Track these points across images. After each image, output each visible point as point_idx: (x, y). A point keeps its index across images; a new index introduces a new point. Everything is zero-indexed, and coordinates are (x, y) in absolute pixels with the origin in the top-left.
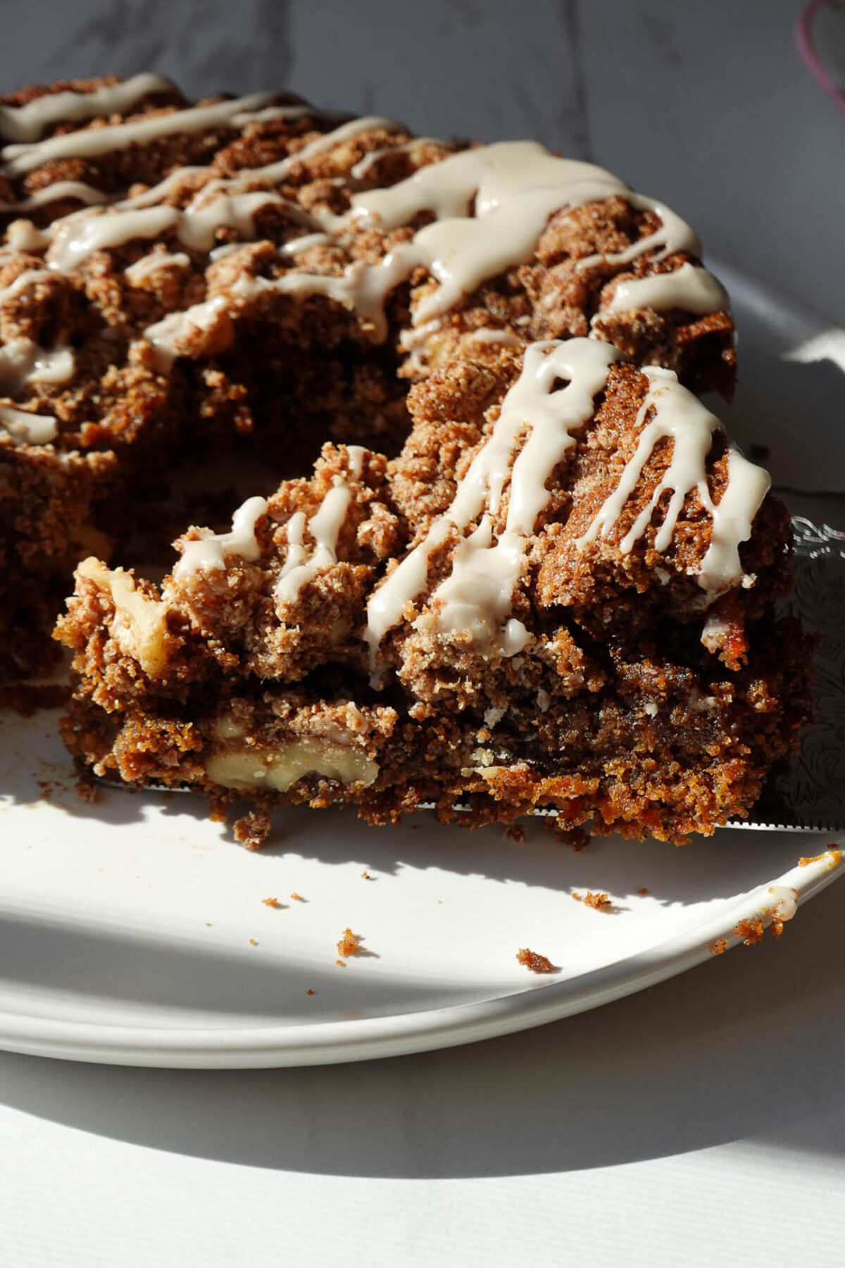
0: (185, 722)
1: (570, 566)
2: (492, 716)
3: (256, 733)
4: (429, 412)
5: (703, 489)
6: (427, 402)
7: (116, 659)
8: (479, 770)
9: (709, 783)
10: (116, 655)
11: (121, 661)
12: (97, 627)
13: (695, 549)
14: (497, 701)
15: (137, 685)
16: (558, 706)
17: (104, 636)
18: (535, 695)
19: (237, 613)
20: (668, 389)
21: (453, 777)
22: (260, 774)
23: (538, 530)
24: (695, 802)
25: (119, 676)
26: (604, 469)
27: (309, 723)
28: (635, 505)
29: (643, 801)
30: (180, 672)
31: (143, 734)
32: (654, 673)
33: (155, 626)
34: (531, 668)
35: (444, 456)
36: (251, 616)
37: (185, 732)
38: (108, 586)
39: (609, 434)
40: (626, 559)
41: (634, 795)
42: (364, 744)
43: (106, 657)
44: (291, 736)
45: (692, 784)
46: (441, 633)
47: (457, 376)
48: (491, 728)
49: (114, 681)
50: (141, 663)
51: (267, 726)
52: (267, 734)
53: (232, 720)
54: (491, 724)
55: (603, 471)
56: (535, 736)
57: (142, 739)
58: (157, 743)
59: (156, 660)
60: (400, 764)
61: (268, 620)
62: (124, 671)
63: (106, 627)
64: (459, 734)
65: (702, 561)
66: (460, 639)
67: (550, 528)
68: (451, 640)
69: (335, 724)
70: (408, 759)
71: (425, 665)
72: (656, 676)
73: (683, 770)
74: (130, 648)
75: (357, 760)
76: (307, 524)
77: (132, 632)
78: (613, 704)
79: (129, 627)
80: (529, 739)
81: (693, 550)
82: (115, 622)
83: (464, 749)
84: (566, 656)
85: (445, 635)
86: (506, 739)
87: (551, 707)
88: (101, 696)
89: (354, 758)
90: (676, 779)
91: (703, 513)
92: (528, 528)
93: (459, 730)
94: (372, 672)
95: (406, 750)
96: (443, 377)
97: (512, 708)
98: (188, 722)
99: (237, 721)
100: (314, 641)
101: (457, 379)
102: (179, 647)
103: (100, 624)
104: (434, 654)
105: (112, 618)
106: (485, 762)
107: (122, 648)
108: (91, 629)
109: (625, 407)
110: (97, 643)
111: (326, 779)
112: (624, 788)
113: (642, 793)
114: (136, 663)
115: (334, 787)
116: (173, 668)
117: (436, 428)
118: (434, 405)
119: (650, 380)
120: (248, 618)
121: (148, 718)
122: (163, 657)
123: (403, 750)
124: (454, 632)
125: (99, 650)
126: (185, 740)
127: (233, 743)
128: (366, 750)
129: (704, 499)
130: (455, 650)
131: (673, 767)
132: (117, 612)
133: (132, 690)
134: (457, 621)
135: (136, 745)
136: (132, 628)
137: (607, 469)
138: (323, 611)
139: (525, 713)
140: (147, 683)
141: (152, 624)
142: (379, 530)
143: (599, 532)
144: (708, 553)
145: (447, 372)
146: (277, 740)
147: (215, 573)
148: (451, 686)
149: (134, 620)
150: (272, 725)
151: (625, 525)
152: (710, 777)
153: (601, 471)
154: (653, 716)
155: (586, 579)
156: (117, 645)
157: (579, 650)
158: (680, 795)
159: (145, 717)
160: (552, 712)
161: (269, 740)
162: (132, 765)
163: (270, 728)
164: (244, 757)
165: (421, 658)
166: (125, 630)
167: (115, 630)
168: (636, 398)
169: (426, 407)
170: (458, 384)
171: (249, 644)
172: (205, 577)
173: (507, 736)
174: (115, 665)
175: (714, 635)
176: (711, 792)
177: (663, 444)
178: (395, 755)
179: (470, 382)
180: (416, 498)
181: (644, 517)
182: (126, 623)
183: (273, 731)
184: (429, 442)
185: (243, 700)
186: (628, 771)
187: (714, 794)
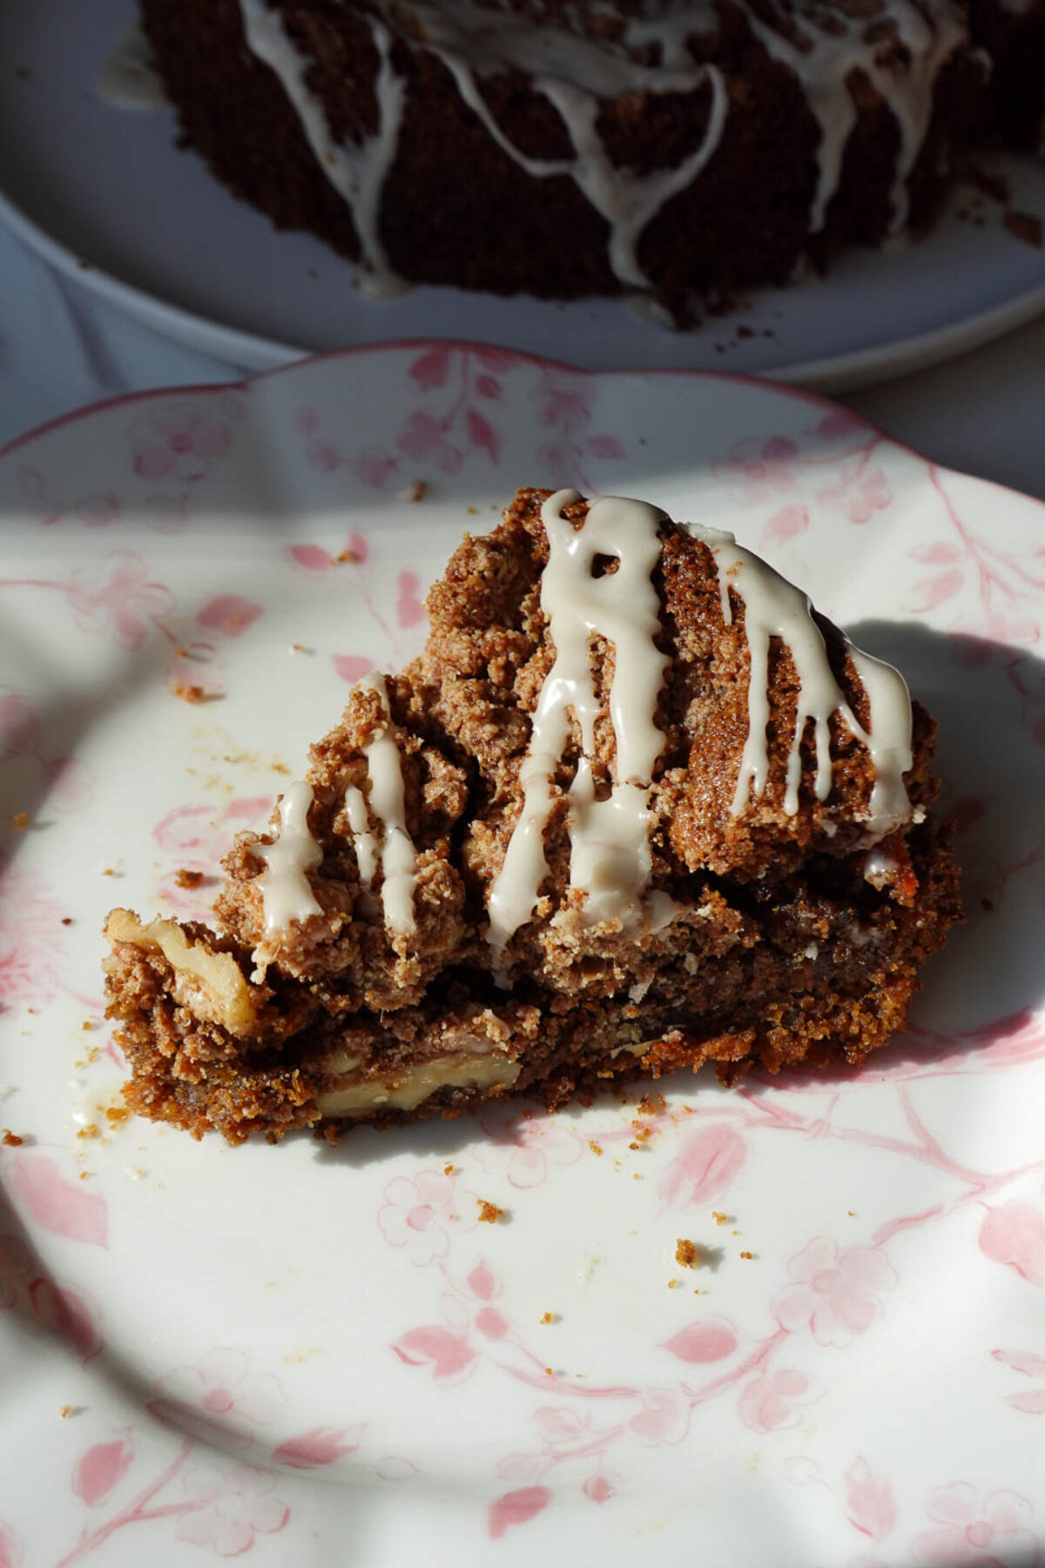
0: (291, 1071)
1: (716, 826)
2: (638, 992)
3: (377, 1062)
4: (459, 619)
5: (846, 713)
6: (457, 608)
7: (192, 1029)
8: (629, 1048)
9: (871, 1008)
10: (192, 1023)
11: (199, 1029)
12: (158, 997)
13: (859, 792)
14: (642, 975)
15: (227, 1051)
16: (708, 967)
17: (170, 1005)
18: (681, 959)
19: (344, 955)
20: (741, 564)
21: (600, 1060)
22: (384, 1099)
23: (657, 777)
24: (861, 1032)
25: (203, 1047)
26: (707, 686)
27: (441, 1040)
28: (780, 746)
29: (805, 1042)
30: (278, 1026)
31: (246, 1099)
32: (813, 916)
33: (237, 985)
34: (678, 935)
35: (494, 674)
36: (358, 953)
37: (295, 1083)
38: (155, 943)
39: (699, 638)
40: (794, 822)
41: (795, 1036)
42: (506, 1049)
43: (181, 1030)
44: (420, 1057)
45: (855, 1013)
46: (587, 927)
47: (481, 568)
48: (638, 1002)
49: (197, 1052)
50: (227, 1026)
51: (390, 1052)
52: (391, 1061)
53: (348, 1055)
54: (638, 1000)
55: (707, 689)
56: (683, 999)
57: (248, 1105)
58: (263, 1103)
59: (246, 1022)
60: (543, 1060)
61: (379, 952)
62: (208, 1041)
63: (168, 994)
64: (604, 1015)
65: (870, 804)
66: (611, 931)
67: (675, 775)
68: (599, 933)
69: (472, 1036)
70: (552, 1053)
71: (570, 962)
72: (815, 921)
73: (842, 1000)
74: (210, 1015)
75: (497, 1065)
76: (367, 804)
77: (205, 994)
78: (768, 953)
79: (199, 989)
80: (677, 1004)
81: (858, 793)
82: (178, 986)
83: (610, 1028)
84: (721, 920)
85: (593, 929)
86: (653, 1009)
87: (700, 968)
88: (182, 1070)
89: (493, 1064)
90: (836, 1010)
91: (855, 742)
92: (646, 778)
93: (603, 1011)
94: (496, 971)
95: (550, 1044)
96: (463, 570)
97: (658, 978)
98: (294, 1070)
99: (353, 1055)
100: (433, 961)
101: (481, 573)
102: (268, 999)
103: (161, 992)
104: (578, 948)
105: (174, 983)
106: (635, 1037)
107: (197, 1015)
108: (152, 1001)
109: (697, 593)
110: (165, 1016)
111: (460, 1089)
112: (785, 1033)
113: (805, 1033)
114: (221, 1029)
115: (470, 1095)
116: (267, 1024)
117: (470, 635)
118: (465, 611)
119: (713, 550)
120: (356, 955)
121: (243, 1076)
122: (251, 1014)
123: (547, 1045)
124: (602, 924)
125: (169, 1022)
126: (299, 1094)
127: (348, 1077)
128: (507, 1055)
129: (852, 726)
130: (603, 942)
131: (832, 1001)
132: (177, 975)
133: (220, 1057)
134: (604, 913)
135: (241, 1112)
136: (203, 989)
137: (711, 685)
138: (439, 928)
139: (673, 980)
140: (236, 1043)
141: (232, 984)
142: (452, 794)
143: (751, 789)
144: (874, 794)
145: (467, 564)
146: (404, 1065)
147: (313, 920)
148: (599, 976)
149: (204, 981)
150: (396, 1051)
151: (777, 777)
152: (873, 1001)
153: (704, 688)
154: (814, 959)
155: (743, 844)
156: (191, 1014)
157: (736, 913)
158: (843, 1026)
159: (238, 1074)
160: (703, 973)
161: (394, 1066)
162: (239, 1134)
163: (394, 1054)
164: (364, 1086)
165: (564, 955)
166: (195, 994)
167: (182, 994)
168: (707, 579)
169: (455, 614)
170: (483, 577)
171: (359, 980)
172: (303, 928)
173: (654, 1006)
174: (194, 1036)
175: (878, 871)
176: (877, 1018)
177: (777, 652)
178: (538, 1051)
179: (496, 572)
180: (488, 743)
181: (794, 761)
182: (194, 986)
183: (398, 1057)
184: (471, 658)
185: (360, 1032)
186: (787, 1013)
187: (881, 1020)
